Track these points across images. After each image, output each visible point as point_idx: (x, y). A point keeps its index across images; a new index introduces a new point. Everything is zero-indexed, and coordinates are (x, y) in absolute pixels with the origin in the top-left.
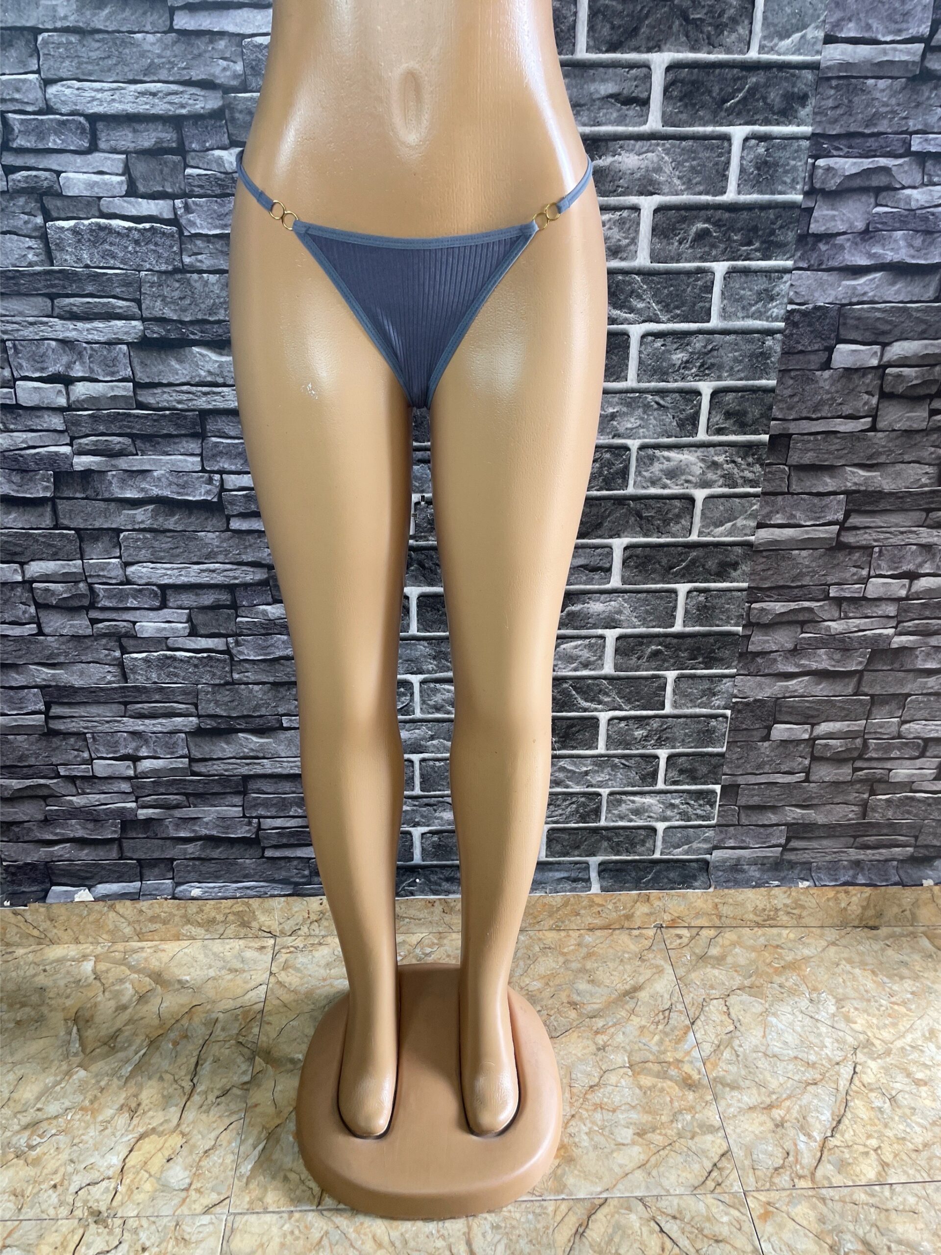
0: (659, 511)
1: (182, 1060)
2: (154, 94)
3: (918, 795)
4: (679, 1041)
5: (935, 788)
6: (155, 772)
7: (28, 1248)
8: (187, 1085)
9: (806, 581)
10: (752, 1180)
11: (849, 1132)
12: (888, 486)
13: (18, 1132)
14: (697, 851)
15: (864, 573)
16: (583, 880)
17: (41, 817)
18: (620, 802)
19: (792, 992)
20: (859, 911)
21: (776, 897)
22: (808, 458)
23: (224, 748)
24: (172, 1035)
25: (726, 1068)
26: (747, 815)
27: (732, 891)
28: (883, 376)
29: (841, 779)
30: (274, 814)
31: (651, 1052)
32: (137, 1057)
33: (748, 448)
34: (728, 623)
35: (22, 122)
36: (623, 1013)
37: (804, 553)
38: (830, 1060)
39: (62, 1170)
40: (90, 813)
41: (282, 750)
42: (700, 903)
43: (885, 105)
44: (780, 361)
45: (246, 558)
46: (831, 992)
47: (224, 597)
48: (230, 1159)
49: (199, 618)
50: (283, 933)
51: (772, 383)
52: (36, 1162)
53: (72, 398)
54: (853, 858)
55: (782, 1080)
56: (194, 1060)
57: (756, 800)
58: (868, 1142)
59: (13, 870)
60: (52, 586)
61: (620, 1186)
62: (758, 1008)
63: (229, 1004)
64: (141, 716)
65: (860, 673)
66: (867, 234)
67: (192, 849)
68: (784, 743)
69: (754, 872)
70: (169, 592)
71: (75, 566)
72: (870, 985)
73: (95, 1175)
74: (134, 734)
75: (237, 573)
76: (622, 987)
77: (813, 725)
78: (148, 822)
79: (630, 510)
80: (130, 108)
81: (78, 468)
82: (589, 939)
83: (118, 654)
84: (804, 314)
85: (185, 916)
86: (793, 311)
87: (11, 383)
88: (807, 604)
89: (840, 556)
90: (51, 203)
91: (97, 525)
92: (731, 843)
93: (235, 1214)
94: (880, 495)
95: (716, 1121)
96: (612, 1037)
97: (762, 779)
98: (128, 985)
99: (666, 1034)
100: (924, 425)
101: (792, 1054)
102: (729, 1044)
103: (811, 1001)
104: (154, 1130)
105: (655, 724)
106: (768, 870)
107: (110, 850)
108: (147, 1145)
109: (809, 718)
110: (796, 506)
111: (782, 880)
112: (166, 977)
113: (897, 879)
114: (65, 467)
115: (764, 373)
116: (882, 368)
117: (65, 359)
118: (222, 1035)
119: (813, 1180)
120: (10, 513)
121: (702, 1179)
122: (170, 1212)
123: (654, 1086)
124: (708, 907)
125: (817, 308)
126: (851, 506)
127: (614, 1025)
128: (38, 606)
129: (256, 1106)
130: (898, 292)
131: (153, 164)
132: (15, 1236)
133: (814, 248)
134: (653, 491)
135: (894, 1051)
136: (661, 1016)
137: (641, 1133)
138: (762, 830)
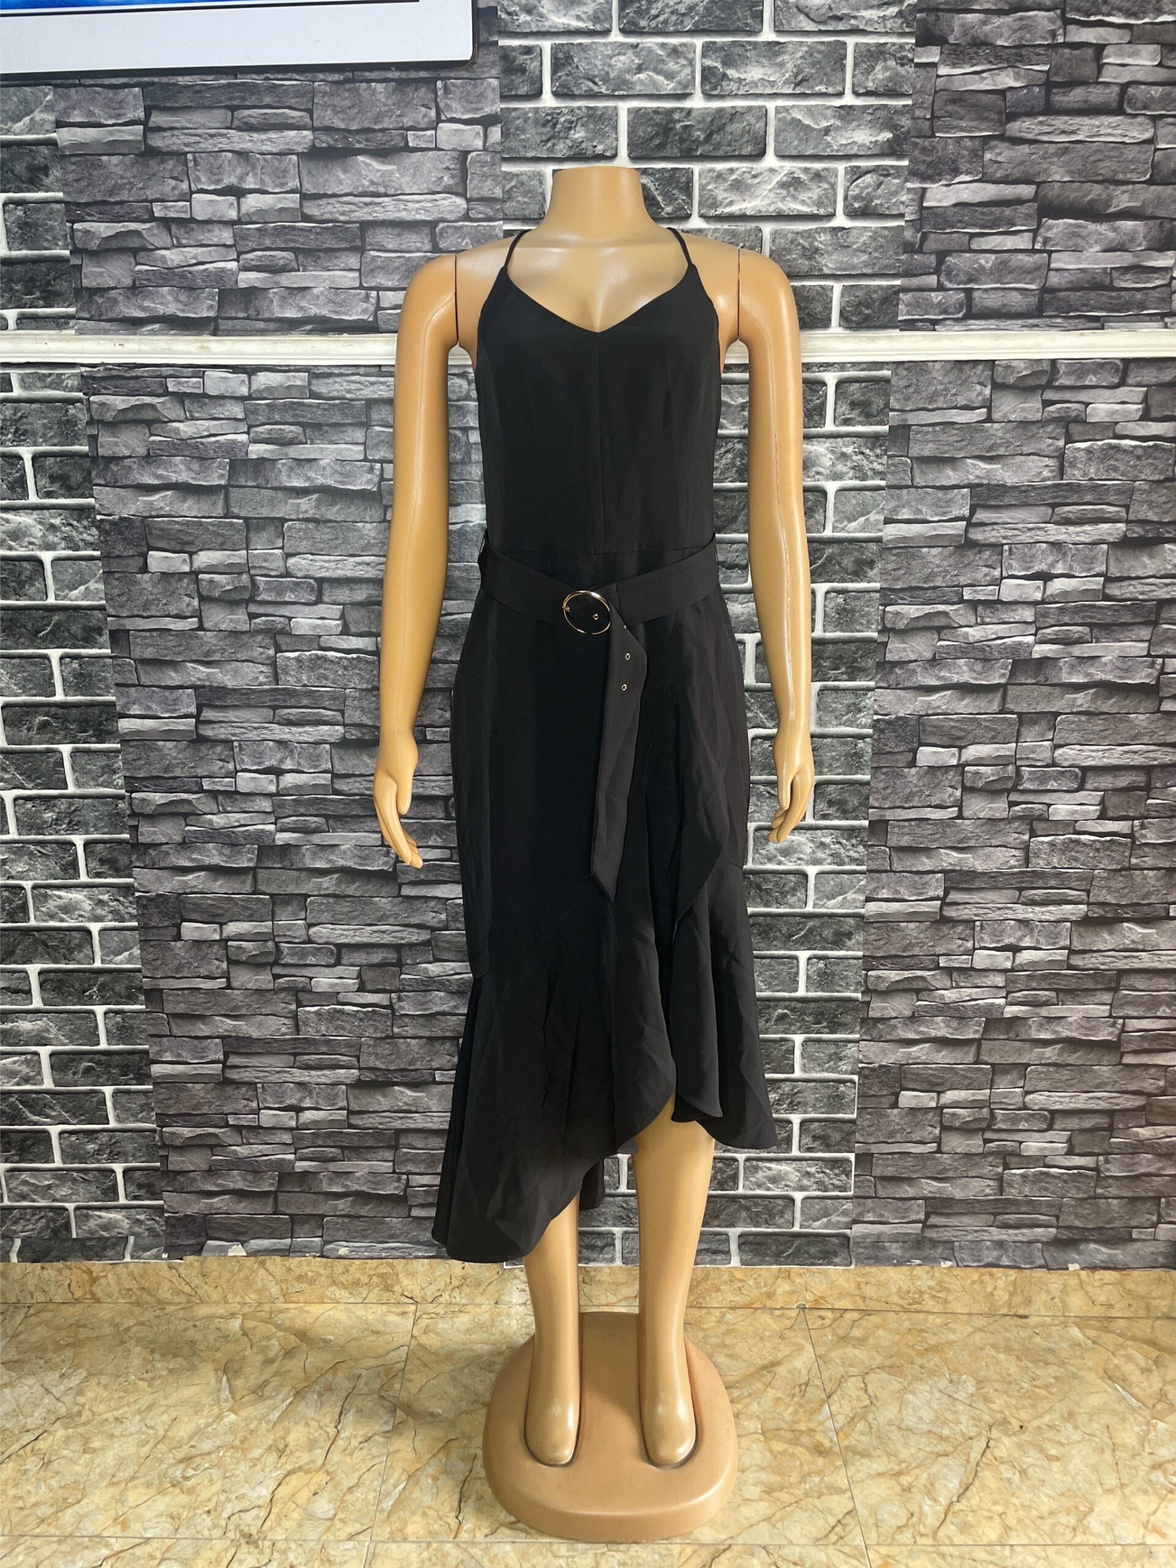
0: (777, 884)
1: (325, 1410)
2: (368, 564)
3: (1052, 1170)
4: (813, 1412)
5: (1068, 1164)
6: (315, 1122)
7: (184, 1561)
8: (332, 1431)
9: (916, 951)
10: (873, 1536)
11: (974, 1498)
12: (980, 866)
13: (173, 1465)
14: (837, 1225)
15: (970, 945)
16: (723, 1252)
17: (205, 1167)
18: (756, 1169)
19: (933, 1373)
20: (1006, 1297)
21: (919, 1278)
22: (905, 841)
23: (380, 1101)
24: (317, 1387)
25: (859, 1437)
26: (884, 1187)
27: (874, 1269)
28: (963, 773)
29: (973, 1151)
30: (422, 1170)
31: (784, 1420)
32: (284, 1405)
33: (851, 832)
34: (847, 989)
35: (266, 583)
36: (759, 1385)
37: (912, 925)
38: (964, 1435)
39: (215, 1499)
40: (251, 1164)
41: (434, 1105)
42: (842, 1281)
43: (938, 566)
44: (871, 760)
45: (413, 921)
46: (972, 1374)
47: (392, 956)
48: (371, 1496)
49: (368, 975)
50: (424, 1298)
51: (867, 777)
52: (191, 1491)
53: (281, 786)
54: (996, 1238)
55: (913, 1450)
56: (338, 1410)
57: (890, 1171)
58: (994, 1508)
59: (173, 1221)
60: (244, 944)
61: (745, 1535)
62: (895, 1384)
63: (372, 1362)
64: (309, 1067)
65: (978, 1042)
66: (934, 661)
67: (343, 1205)
68: (913, 1110)
69: (895, 1249)
70: (344, 950)
71: (266, 926)
72: (1013, 1369)
73: (245, 1504)
74: (299, 1084)
75: (404, 934)
76: (760, 1362)
77: (939, 1093)
78: (305, 1174)
79: (751, 883)
80: (350, 574)
81: (279, 843)
82: (729, 1317)
83: (293, 1007)
84: (889, 722)
85: (331, 1276)
86: (878, 721)
87: (233, 774)
88: (919, 973)
89: (945, 929)
90: (281, 640)
91: (289, 891)
92: (870, 1217)
93: (377, 1542)
94: (973, 874)
95: (843, 1483)
96: (747, 1406)
97: (895, 1148)
98: (274, 1341)
99: (801, 1405)
100: (1005, 815)
101: (925, 1428)
102: (864, 1417)
103: (951, 1381)
104: (300, 1468)
105: (787, 1088)
106: (911, 1248)
107: (266, 1204)
108: (295, 1481)
109: (935, 1085)
110: (899, 882)
111: (926, 1260)
112: (311, 1334)
113: (1042, 1262)
114: (268, 842)
115: (859, 769)
116: (961, 767)
117: (279, 756)
118: (365, 1390)
119: (934, 1539)
120: (216, 880)
121: (824, 1533)
122: (316, 1537)
123: (785, 1451)
124: (850, 1286)
125: (898, 718)
126: (949, 884)
127: (750, 1395)
128: (230, 962)
129: (397, 1451)
130: (966, 706)
131: (363, 611)
132: (174, 1551)
133: (891, 672)
134: (770, 866)
135: (1030, 1429)
136: (797, 1389)
137: (769, 1491)
138: (899, 1203)
